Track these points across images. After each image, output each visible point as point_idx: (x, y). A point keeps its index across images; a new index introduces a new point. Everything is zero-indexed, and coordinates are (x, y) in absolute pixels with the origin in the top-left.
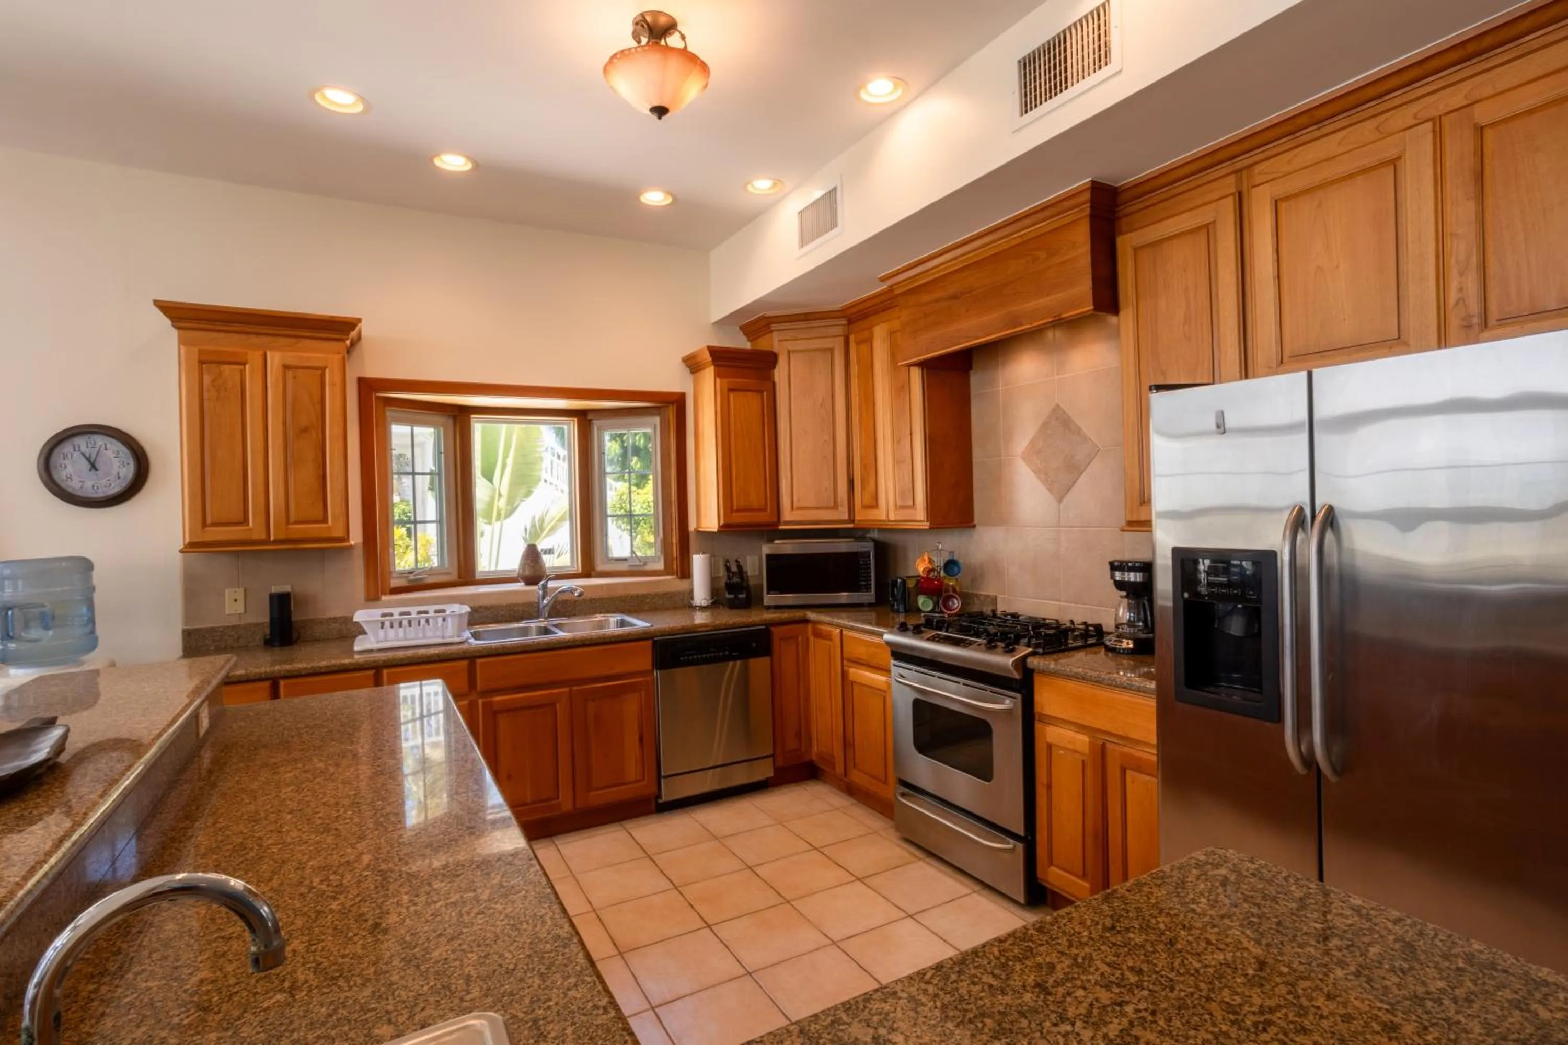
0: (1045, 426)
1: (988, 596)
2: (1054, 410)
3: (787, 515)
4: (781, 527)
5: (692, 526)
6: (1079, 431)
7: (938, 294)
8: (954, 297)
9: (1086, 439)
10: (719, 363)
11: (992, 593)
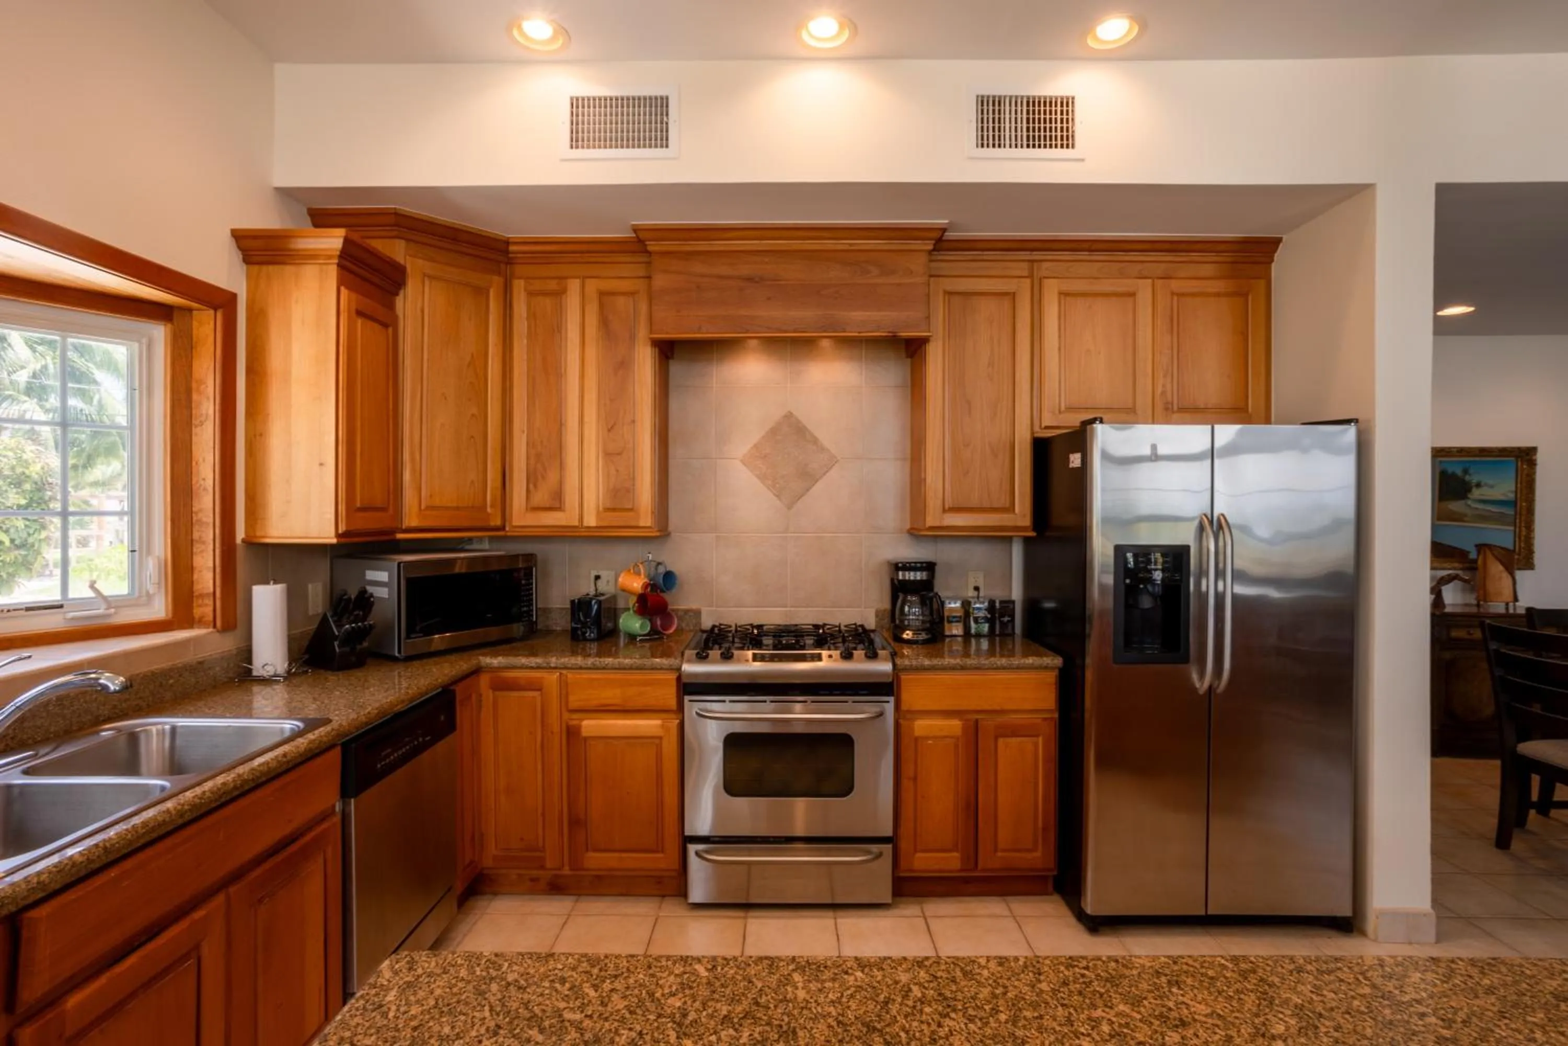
0: (774, 432)
1: (687, 612)
2: (786, 416)
3: (411, 519)
4: (400, 536)
5: (240, 534)
6: (815, 441)
7: (724, 270)
8: (750, 279)
9: (823, 449)
10: (348, 264)
11: (694, 606)
